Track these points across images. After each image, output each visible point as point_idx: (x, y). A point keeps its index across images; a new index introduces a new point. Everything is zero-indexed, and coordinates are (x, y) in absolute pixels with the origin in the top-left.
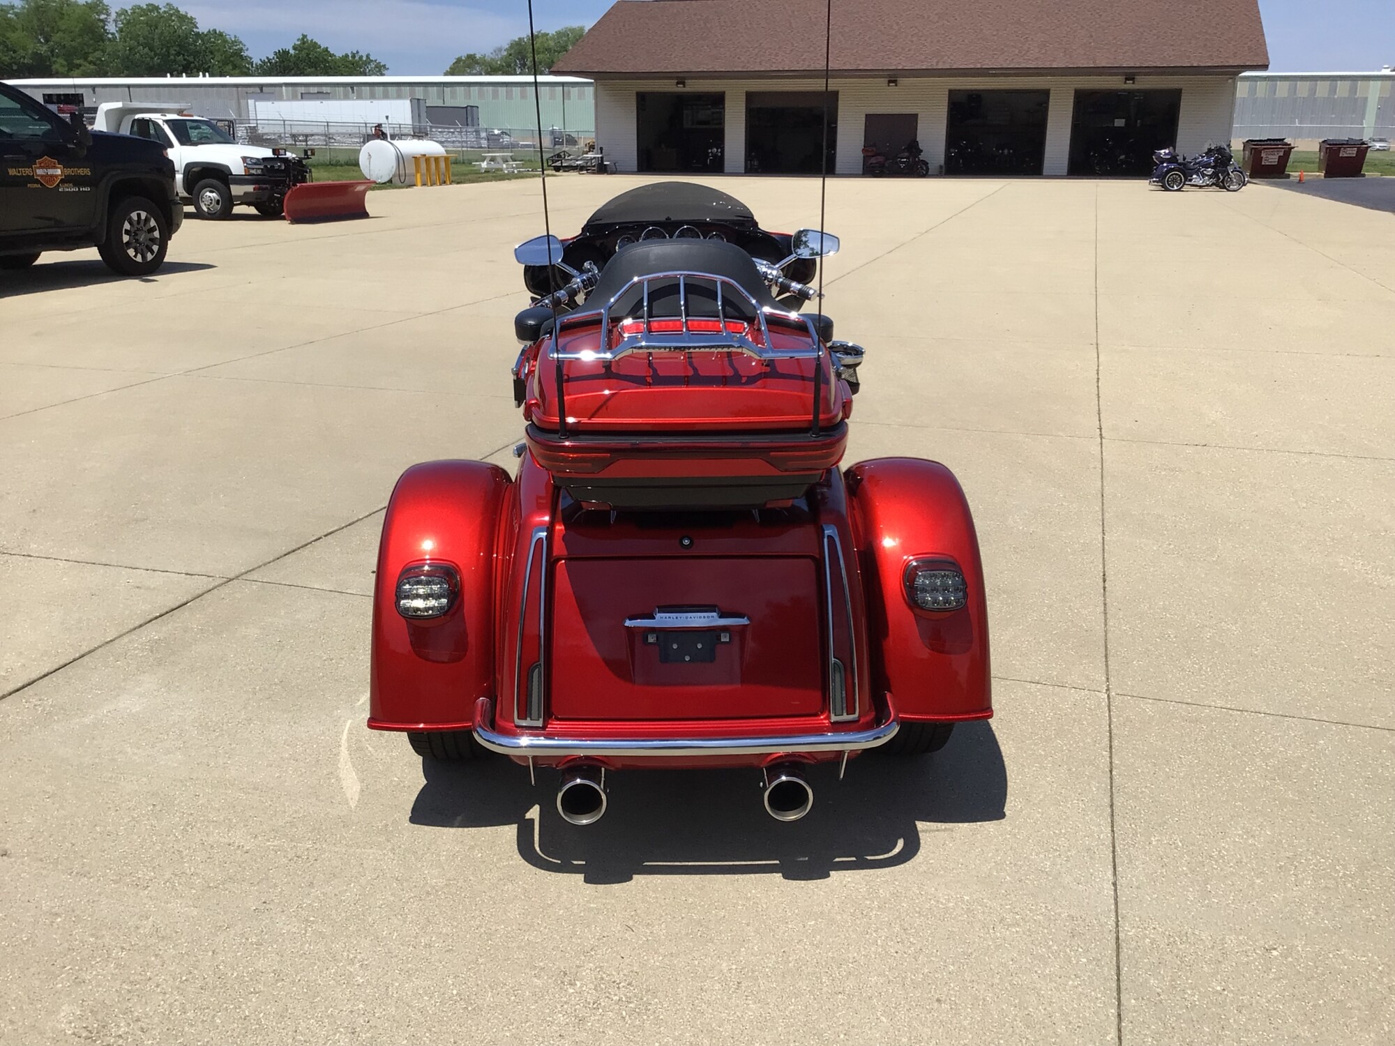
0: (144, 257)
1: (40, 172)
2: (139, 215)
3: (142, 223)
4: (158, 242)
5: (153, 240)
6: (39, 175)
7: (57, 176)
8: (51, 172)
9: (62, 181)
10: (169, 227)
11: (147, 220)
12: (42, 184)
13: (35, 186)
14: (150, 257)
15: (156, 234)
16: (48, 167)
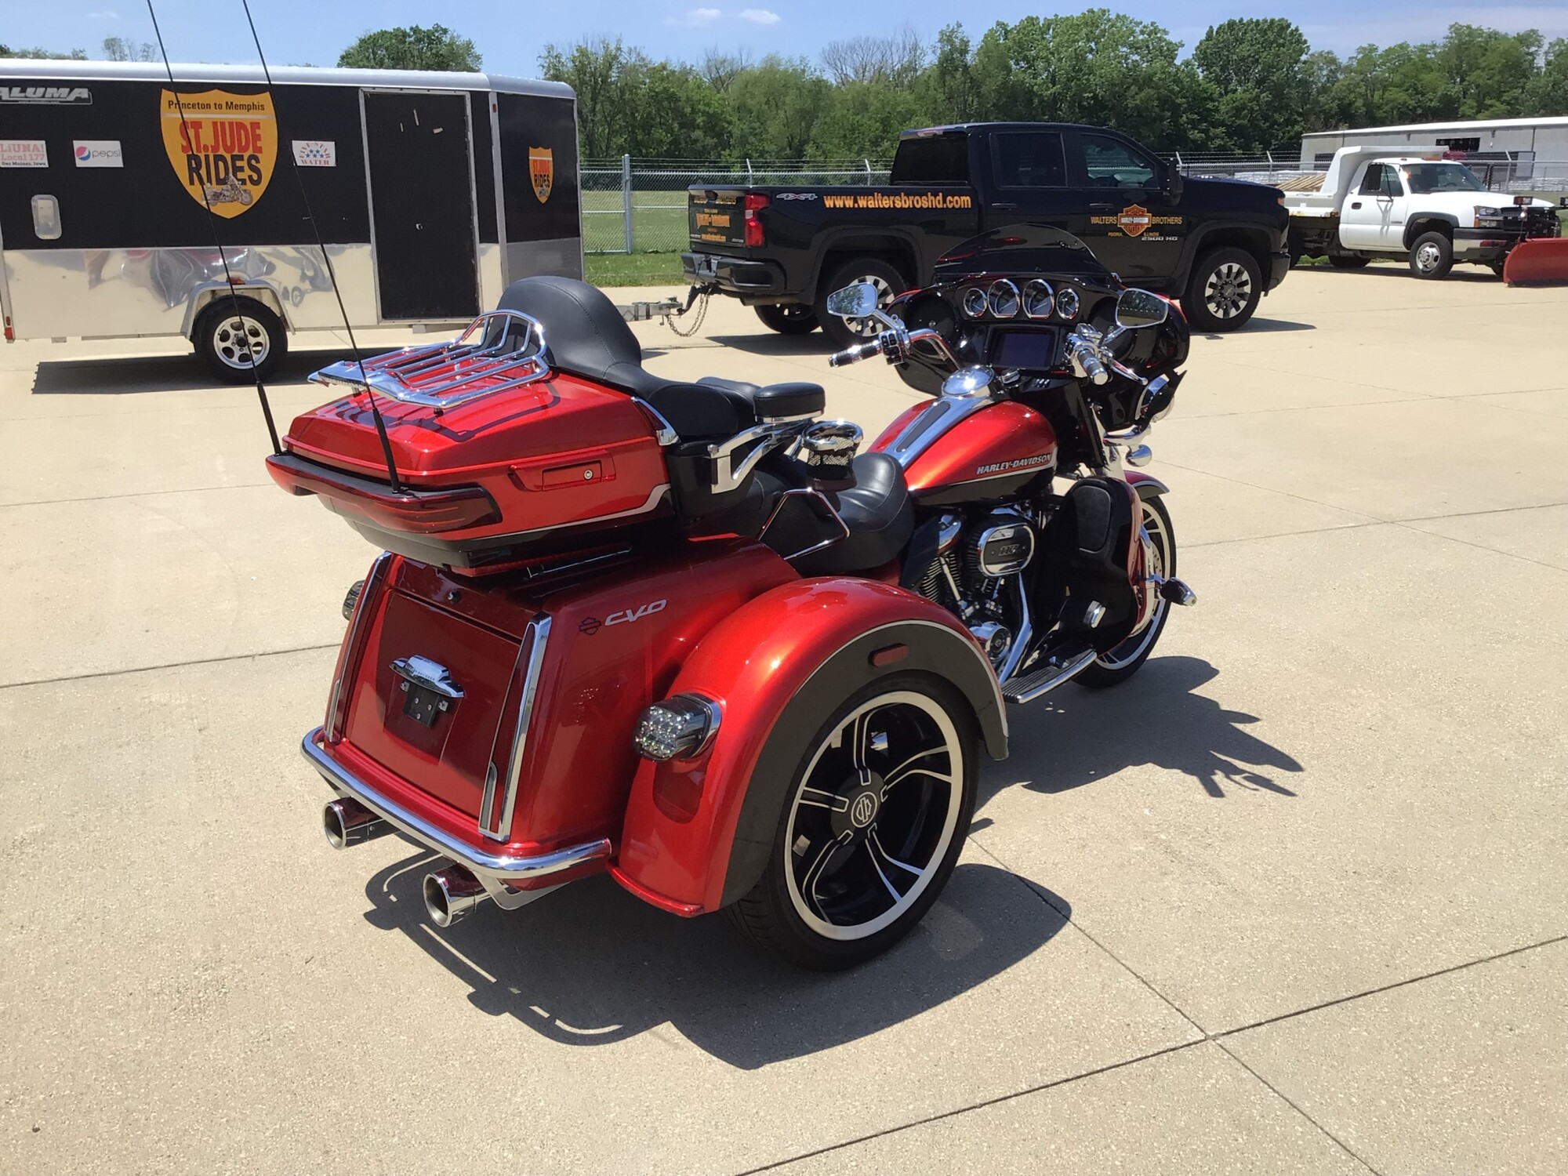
0: (1226, 312)
1: (1125, 220)
2: (1230, 268)
3: (1233, 276)
4: (1247, 298)
5: (1242, 296)
6: (1123, 224)
7: (1142, 225)
8: (1136, 220)
9: (1148, 230)
10: (1266, 280)
11: (1239, 273)
12: (1125, 234)
13: (1117, 234)
14: (1233, 313)
15: (1247, 289)
16: (1135, 215)
